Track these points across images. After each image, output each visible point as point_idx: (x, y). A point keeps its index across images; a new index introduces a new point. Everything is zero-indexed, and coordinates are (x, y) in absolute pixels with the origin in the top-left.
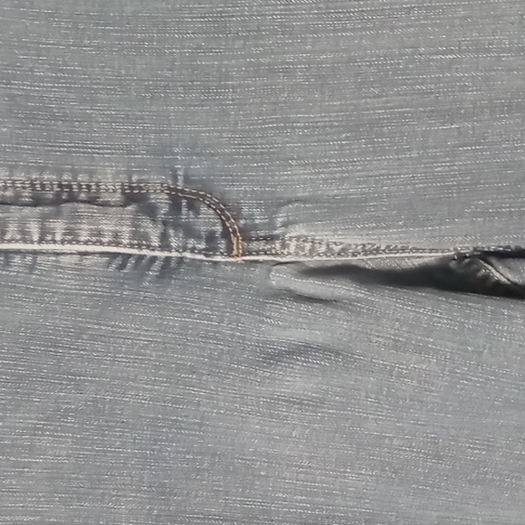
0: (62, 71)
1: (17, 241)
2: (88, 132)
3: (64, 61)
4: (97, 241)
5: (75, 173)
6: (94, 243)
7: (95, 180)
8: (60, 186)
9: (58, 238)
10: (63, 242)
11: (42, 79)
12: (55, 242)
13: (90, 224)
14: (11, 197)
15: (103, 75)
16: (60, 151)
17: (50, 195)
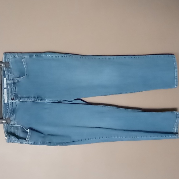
5: (30, 96)
9: (29, 100)
13: (31, 99)
14: (25, 97)
17: (28, 97)
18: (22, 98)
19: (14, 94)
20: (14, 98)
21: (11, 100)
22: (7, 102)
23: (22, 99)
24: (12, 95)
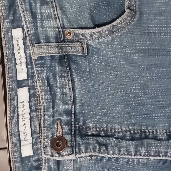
0: (143, 86)
1: (125, 155)
2: (153, 110)
3: (144, 82)
4: (158, 155)
5: (147, 126)
6: (157, 156)
7: (155, 129)
8: (141, 131)
9: (142, 154)
10: (144, 156)
11: (134, 90)
12: (141, 155)
13: (156, 148)
14: (121, 136)
15: (160, 88)
16: (141, 118)
17: (137, 136)
18: (107, 136)
19: (64, 118)
20: (68, 138)
21: (49, 149)
22: (31, 153)
23: (106, 145)
24: (56, 121)
